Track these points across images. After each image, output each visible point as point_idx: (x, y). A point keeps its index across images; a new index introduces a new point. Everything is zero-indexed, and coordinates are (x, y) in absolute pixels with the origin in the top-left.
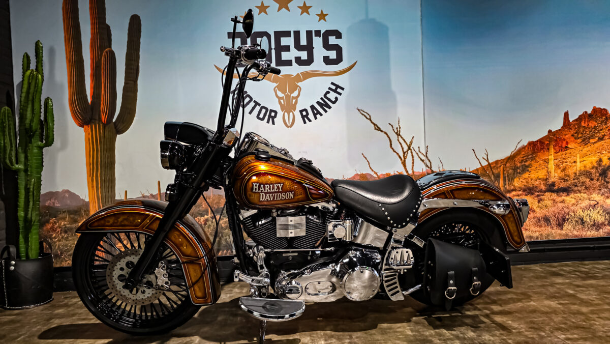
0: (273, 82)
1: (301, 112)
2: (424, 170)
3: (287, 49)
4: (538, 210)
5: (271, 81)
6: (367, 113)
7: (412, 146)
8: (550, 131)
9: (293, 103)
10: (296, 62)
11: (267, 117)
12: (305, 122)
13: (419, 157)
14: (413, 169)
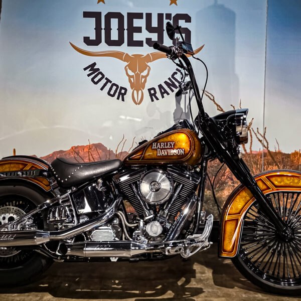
0: (124, 61)
1: (149, 90)
2: (262, 150)
3: (139, 30)
5: (122, 60)
6: (211, 94)
7: (251, 127)
9: (143, 82)
10: (147, 43)
11: (117, 94)
12: (153, 100)
13: (258, 138)
14: (251, 148)
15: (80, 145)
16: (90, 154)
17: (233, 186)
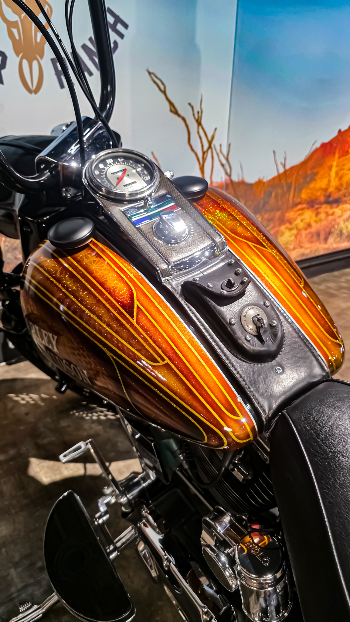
1: (54, 62)
4: (313, 224)
6: (161, 81)
7: (213, 143)
8: (340, 131)
9: (38, 39)
12: (62, 86)
13: (220, 161)
14: (211, 177)
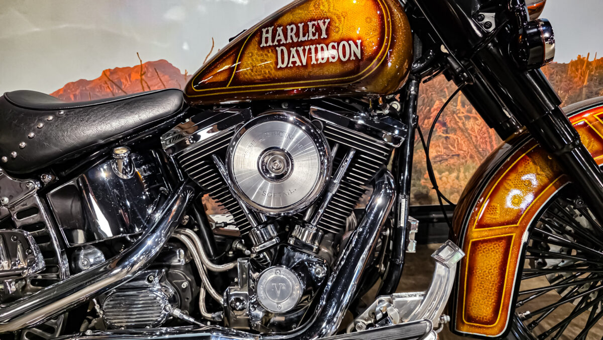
15: (120, 67)
16: (145, 85)
17: (447, 138)
